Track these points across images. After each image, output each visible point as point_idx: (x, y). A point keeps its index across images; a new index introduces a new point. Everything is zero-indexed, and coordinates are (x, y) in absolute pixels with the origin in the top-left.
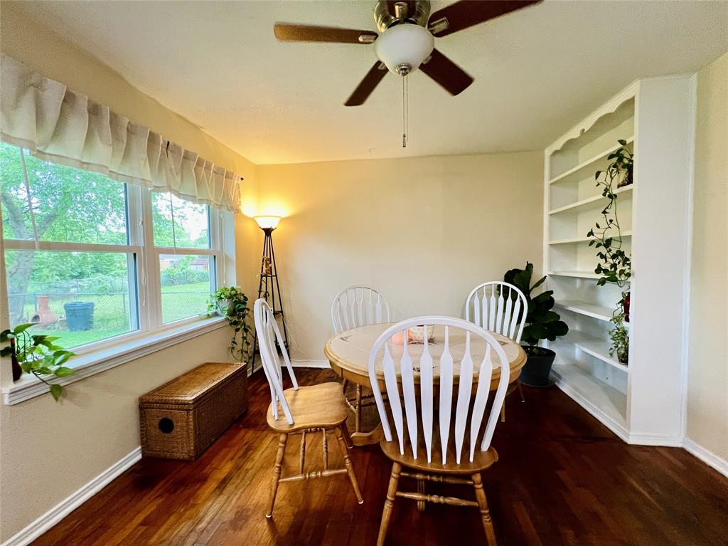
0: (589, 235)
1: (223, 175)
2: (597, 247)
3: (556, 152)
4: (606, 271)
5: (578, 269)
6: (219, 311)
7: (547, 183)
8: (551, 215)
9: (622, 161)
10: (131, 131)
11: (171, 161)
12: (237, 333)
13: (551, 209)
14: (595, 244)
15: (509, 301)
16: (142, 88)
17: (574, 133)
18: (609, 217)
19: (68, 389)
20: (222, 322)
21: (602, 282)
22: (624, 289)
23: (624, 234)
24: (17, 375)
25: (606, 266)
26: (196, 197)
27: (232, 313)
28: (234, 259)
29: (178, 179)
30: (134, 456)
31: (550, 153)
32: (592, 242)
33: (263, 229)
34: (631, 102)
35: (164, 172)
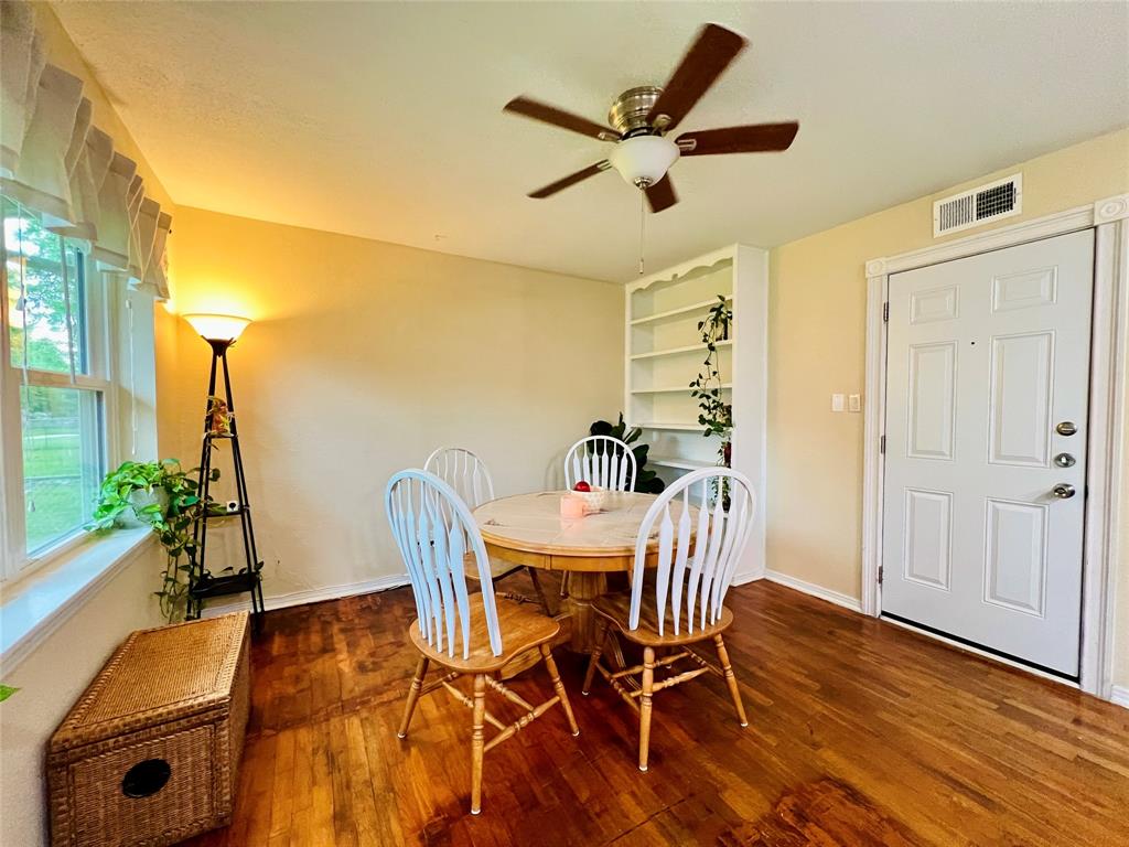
0: (692, 385)
1: (155, 217)
2: (701, 397)
3: (640, 290)
4: (710, 422)
5: (655, 421)
6: (129, 515)
7: (628, 322)
8: (633, 360)
9: (721, 315)
13: (633, 353)
14: (699, 395)
15: (615, 458)
17: (666, 276)
18: (713, 368)
21: (708, 433)
22: (726, 440)
23: (724, 386)
25: (709, 417)
26: (126, 258)
28: (151, 401)
31: (633, 290)
32: (695, 393)
33: (211, 342)
34: (728, 262)
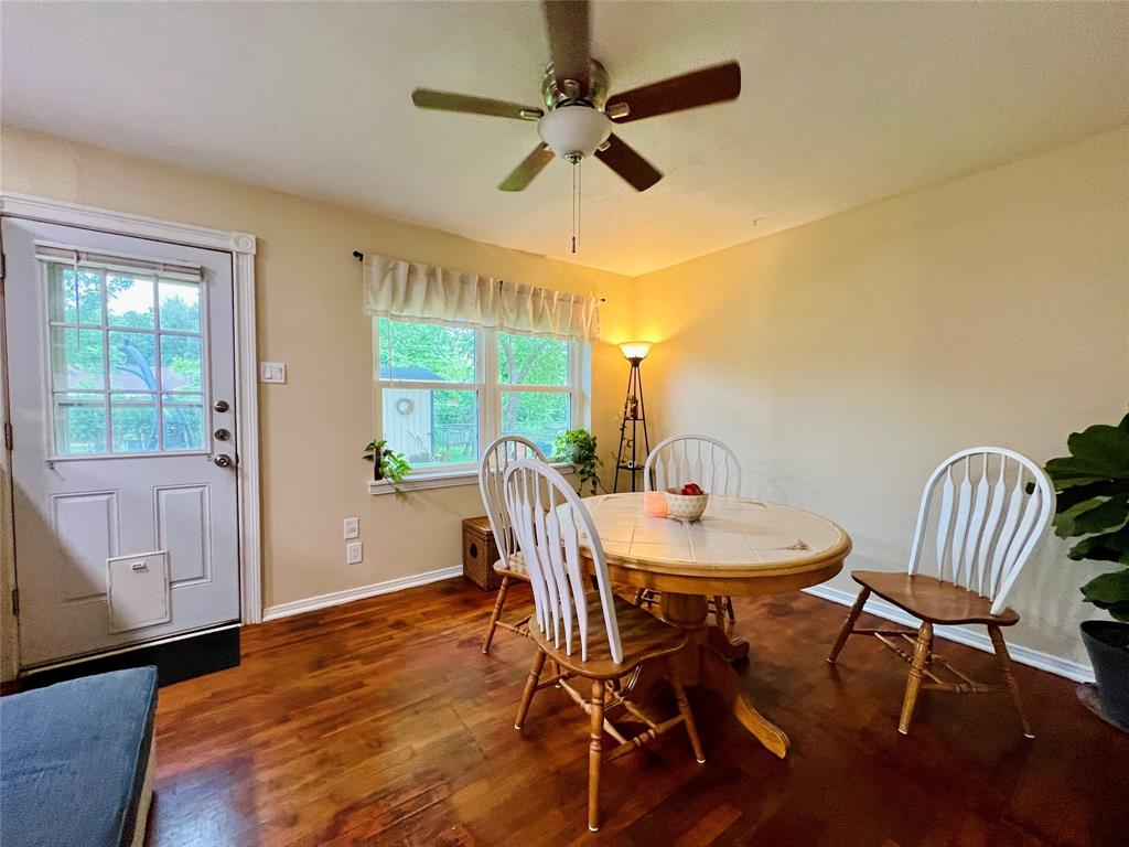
1: (569, 301)
10: (464, 281)
11: (506, 302)
12: (584, 484)
16: (479, 240)
19: (409, 496)
20: (566, 468)
24: (378, 476)
27: (579, 460)
28: (589, 396)
29: (512, 316)
30: (454, 571)
33: (629, 359)
35: (497, 313)
